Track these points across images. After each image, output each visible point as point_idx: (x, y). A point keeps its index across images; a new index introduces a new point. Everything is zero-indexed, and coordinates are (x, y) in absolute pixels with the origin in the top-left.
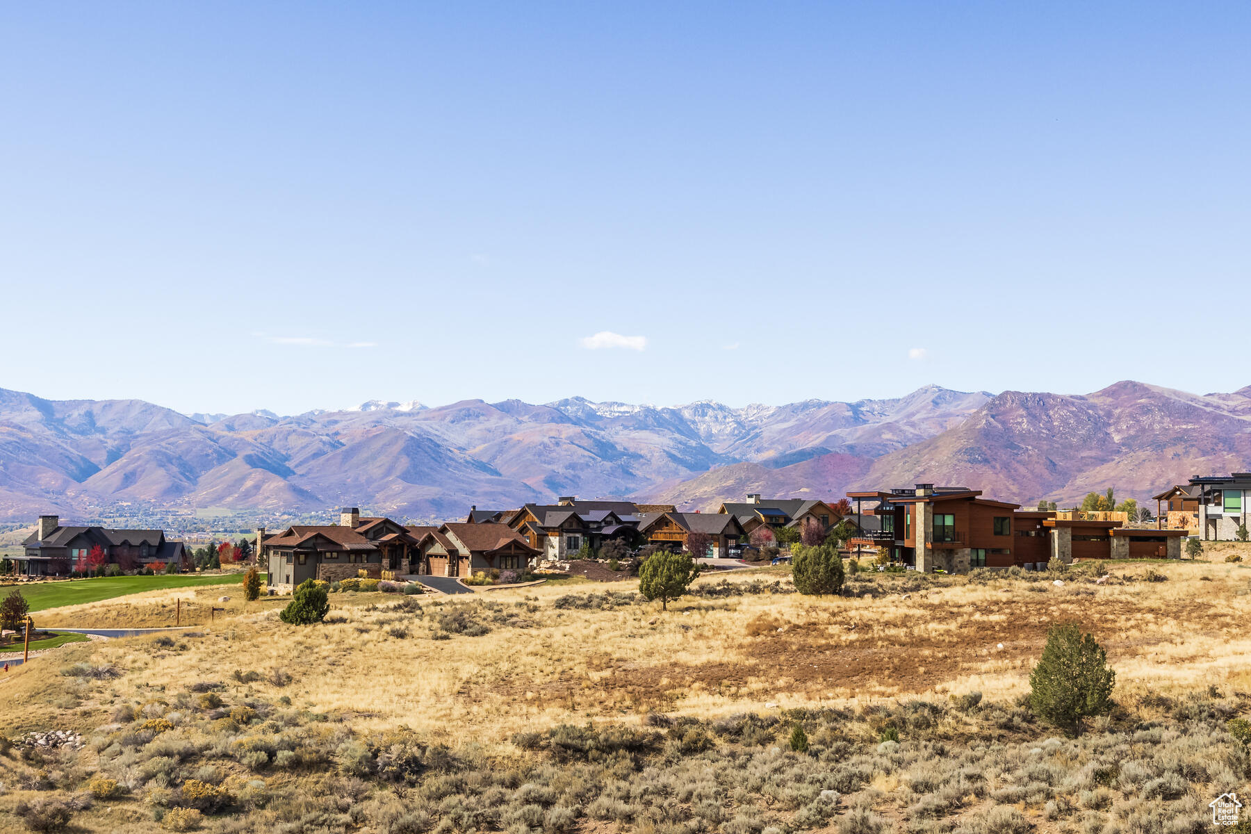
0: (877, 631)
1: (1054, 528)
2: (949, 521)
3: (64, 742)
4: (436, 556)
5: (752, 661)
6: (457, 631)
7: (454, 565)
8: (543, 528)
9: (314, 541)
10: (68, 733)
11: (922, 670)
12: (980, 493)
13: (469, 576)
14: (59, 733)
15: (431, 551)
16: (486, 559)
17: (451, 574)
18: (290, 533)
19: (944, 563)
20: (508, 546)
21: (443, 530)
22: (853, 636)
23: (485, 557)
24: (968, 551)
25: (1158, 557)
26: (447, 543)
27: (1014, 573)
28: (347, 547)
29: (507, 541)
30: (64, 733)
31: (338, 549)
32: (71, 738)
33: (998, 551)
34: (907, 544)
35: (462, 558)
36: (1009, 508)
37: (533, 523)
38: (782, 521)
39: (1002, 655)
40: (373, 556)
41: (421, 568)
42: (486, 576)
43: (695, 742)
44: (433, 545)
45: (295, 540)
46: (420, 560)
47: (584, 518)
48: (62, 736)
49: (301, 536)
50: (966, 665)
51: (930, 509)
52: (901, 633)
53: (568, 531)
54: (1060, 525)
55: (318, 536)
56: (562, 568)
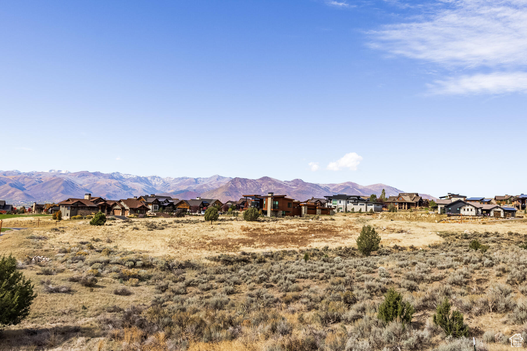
0: (278, 231)
1: (303, 206)
2: (277, 203)
3: (42, 260)
4: (117, 209)
5: (251, 238)
6: (154, 228)
7: (123, 212)
8: (147, 203)
9: (77, 203)
10: (42, 257)
11: (299, 241)
12: (286, 196)
13: (129, 215)
14: (39, 257)
15: (115, 208)
16: (133, 210)
17: (122, 215)
18: (68, 200)
19: (274, 214)
20: (141, 207)
21: (120, 201)
22: (273, 232)
23: (134, 210)
24: (281, 211)
25: (328, 215)
26: (121, 205)
27: (296, 217)
28: (88, 205)
29: (141, 205)
30: (40, 256)
31: (85, 206)
32: (44, 259)
33: (288, 212)
34: (264, 209)
35: (126, 210)
36: (292, 200)
37: (144, 201)
38: (207, 205)
39: (315, 237)
40: (96, 209)
41: (111, 213)
42: (134, 216)
43: (261, 259)
44: (116, 206)
45: (71, 203)
46: (111, 210)
47: (160, 200)
48: (40, 258)
49: (73, 201)
50: (310, 240)
51: (272, 200)
52: (285, 231)
53: (154, 204)
54: (305, 205)
55: (79, 202)
56: (153, 214)
